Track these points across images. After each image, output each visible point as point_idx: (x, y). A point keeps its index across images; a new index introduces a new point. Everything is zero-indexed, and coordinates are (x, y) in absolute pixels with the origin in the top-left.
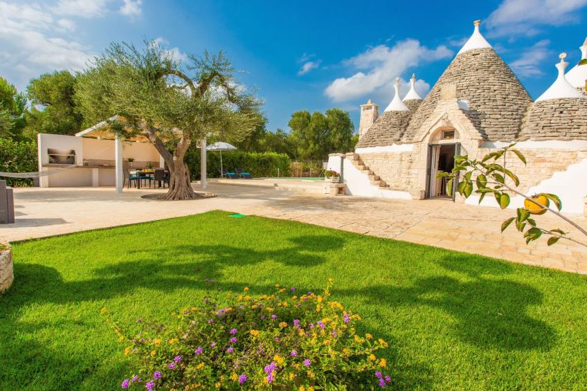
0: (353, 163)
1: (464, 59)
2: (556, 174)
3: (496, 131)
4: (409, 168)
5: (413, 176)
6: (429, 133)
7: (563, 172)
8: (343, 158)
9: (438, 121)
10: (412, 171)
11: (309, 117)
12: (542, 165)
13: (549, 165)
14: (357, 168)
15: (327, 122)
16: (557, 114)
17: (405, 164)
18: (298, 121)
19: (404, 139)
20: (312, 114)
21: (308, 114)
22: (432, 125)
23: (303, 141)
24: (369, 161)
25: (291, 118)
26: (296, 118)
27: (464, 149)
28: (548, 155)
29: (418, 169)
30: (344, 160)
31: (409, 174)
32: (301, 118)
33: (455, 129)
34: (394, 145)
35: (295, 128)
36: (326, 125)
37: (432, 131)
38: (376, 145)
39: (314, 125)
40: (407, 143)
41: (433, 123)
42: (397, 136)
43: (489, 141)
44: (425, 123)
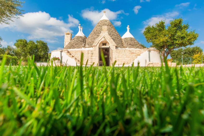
0: (67, 54)
1: (103, 22)
2: (138, 57)
3: (118, 44)
4: (92, 57)
5: (94, 59)
6: (98, 43)
7: (140, 56)
8: (61, 52)
9: (102, 38)
10: (93, 58)
11: (26, 43)
12: (134, 54)
13: (135, 54)
14: (69, 56)
15: (37, 46)
16: (131, 41)
17: (90, 55)
18: (21, 44)
19: (87, 46)
20: (28, 41)
21: (26, 41)
22: (99, 40)
23: (23, 53)
24: (74, 54)
25: (16, 42)
26: (19, 42)
27: (111, 49)
28: (134, 52)
29: (95, 57)
30: (62, 53)
31: (92, 59)
32: (22, 42)
33: (107, 42)
34: (83, 48)
35: (18, 47)
36: (37, 47)
37: (100, 42)
38: (75, 48)
39: (30, 46)
40: (89, 47)
41: (100, 39)
42: (83, 45)
43: (117, 47)
44: (97, 39)
